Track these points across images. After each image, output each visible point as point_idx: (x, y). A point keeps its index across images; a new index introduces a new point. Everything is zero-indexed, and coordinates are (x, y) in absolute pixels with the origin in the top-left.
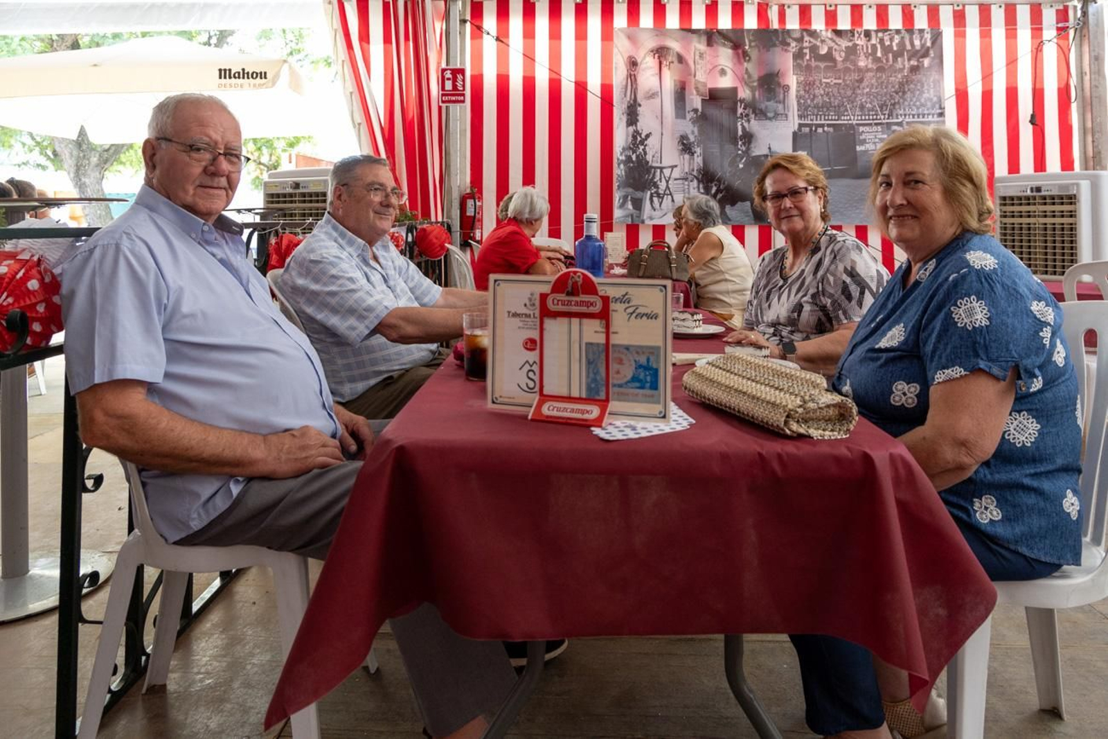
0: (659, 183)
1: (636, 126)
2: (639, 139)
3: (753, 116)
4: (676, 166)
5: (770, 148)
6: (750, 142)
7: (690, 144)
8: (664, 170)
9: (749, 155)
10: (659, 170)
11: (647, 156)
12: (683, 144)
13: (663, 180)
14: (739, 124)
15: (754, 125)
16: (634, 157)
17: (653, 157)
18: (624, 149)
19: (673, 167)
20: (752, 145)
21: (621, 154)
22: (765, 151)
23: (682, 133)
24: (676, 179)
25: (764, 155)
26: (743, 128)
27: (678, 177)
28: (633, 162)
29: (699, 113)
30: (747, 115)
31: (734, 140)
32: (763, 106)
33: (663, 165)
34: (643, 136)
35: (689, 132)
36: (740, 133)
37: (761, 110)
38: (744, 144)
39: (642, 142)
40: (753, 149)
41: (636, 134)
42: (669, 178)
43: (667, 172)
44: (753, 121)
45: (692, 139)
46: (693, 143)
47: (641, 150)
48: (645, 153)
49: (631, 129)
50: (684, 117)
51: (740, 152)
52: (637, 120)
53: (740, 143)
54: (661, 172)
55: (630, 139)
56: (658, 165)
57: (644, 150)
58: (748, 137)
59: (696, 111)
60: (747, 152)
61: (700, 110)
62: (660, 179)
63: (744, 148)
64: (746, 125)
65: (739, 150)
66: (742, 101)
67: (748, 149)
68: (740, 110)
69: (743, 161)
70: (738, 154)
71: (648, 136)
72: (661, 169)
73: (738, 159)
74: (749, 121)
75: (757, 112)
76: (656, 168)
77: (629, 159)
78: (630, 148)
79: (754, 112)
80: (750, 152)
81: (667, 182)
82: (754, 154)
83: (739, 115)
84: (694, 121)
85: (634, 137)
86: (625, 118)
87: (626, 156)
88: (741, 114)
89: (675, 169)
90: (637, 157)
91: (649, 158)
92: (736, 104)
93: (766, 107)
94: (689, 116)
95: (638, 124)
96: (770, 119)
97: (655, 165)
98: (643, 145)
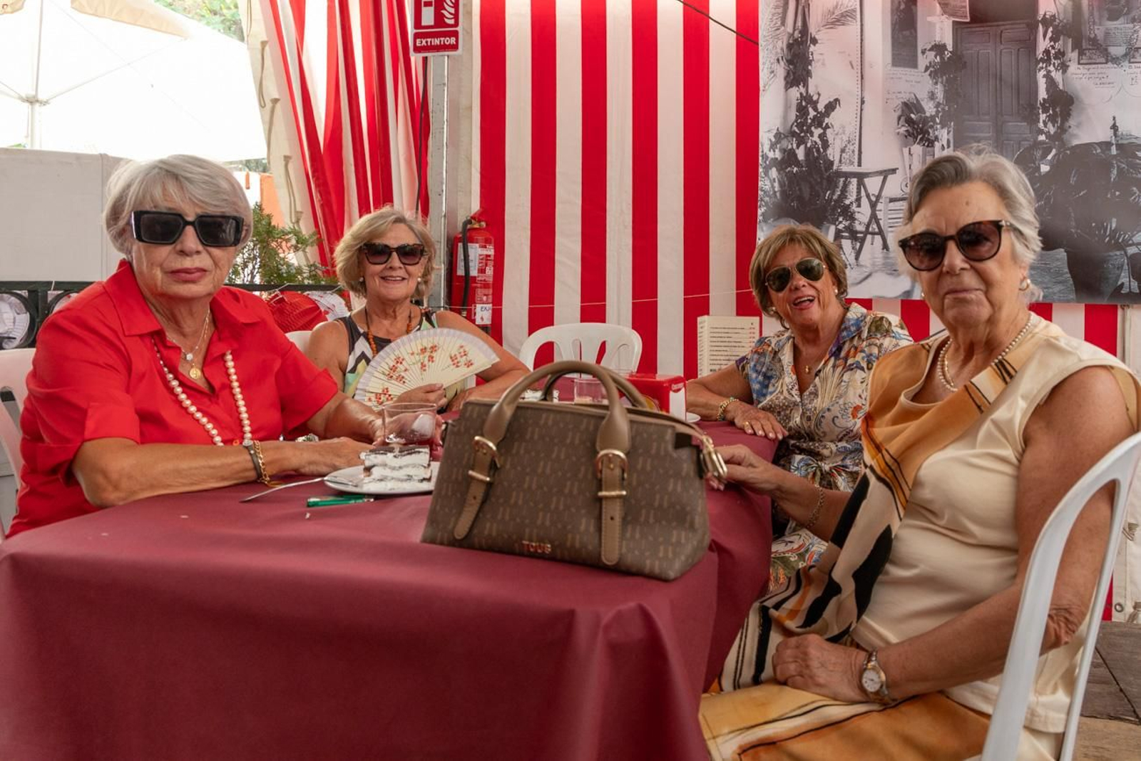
0: (854, 207)
1: (806, 85)
2: (812, 113)
3: (1074, 55)
4: (894, 171)
5: (1114, 127)
6: (1066, 115)
7: (925, 121)
8: (866, 180)
9: (1063, 144)
10: (854, 181)
11: (829, 151)
12: (909, 121)
13: (864, 201)
14: (1041, 77)
15: (1078, 76)
16: (801, 153)
17: (843, 151)
18: (779, 136)
19: (886, 173)
20: (1072, 122)
21: (773, 147)
22: (1103, 134)
23: (905, 97)
24: (892, 200)
25: (1100, 144)
26: (1051, 82)
27: (898, 194)
28: (797, 163)
29: (947, 55)
30: (1060, 54)
31: (1031, 113)
32: (1099, 32)
33: (864, 168)
34: (821, 107)
35: (922, 95)
36: (1042, 94)
37: (1094, 42)
38: (1052, 119)
39: (818, 121)
40: (1073, 130)
41: (807, 101)
42: (878, 197)
43: (873, 184)
44: (1073, 68)
45: (929, 109)
46: (933, 118)
47: (816, 138)
48: (826, 144)
49: (795, 93)
50: (915, 66)
51: (1042, 138)
52: (809, 74)
53: (1043, 117)
54: (861, 184)
55: (793, 114)
56: (855, 169)
57: (823, 137)
58: (1063, 104)
59: (939, 48)
60: (1059, 137)
61: (950, 48)
62: (858, 200)
63: (1052, 129)
64: (1057, 76)
65: (1041, 132)
66: (1047, 22)
67: (1062, 130)
68: (1043, 44)
69: (1049, 157)
70: (1037, 144)
71: (831, 107)
72: (861, 177)
73: (1038, 154)
74: (1064, 67)
75: (1084, 45)
76: (848, 175)
77: (790, 157)
78: (793, 134)
79: (1077, 45)
80: (1065, 137)
81: (873, 205)
82: (1075, 142)
83: (1040, 54)
84: (936, 72)
85: (802, 111)
86: (781, 70)
87: (783, 151)
88: (1047, 52)
89: (890, 177)
90: (808, 152)
91: (833, 154)
92: (1033, 28)
93: (1107, 34)
94: (923, 61)
95: (812, 82)
96: (1116, 60)
97: (845, 168)
98: (819, 125)
